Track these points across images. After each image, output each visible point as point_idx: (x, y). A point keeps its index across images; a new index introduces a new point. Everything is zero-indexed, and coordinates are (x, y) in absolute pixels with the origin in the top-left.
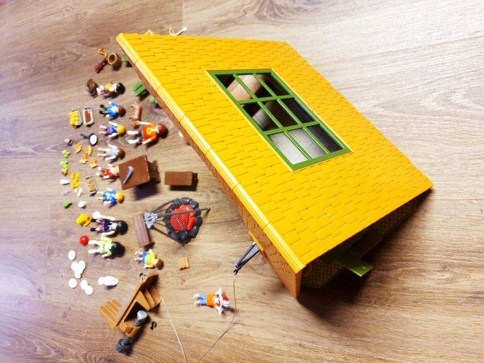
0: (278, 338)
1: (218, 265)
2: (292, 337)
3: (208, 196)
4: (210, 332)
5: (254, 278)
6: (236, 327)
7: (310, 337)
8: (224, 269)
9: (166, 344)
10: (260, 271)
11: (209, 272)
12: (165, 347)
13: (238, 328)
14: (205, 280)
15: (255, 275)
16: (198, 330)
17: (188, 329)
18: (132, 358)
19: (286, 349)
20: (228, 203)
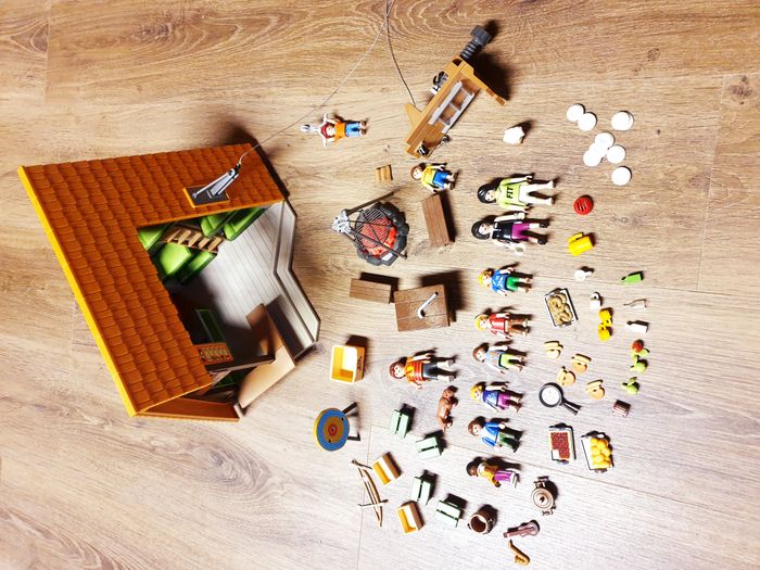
0: (279, 99)
1: (338, 174)
2: (266, 103)
3: (346, 263)
4: (356, 89)
5: (298, 162)
6: (322, 102)
7: (251, 107)
8: (330, 171)
9: (420, 56)
10: (291, 171)
11: (351, 165)
12: (422, 53)
13: (320, 101)
14: (356, 154)
15: (297, 166)
16: (371, 87)
17: (384, 86)
18: (485, 19)
19: (274, 90)
20: (321, 252)
